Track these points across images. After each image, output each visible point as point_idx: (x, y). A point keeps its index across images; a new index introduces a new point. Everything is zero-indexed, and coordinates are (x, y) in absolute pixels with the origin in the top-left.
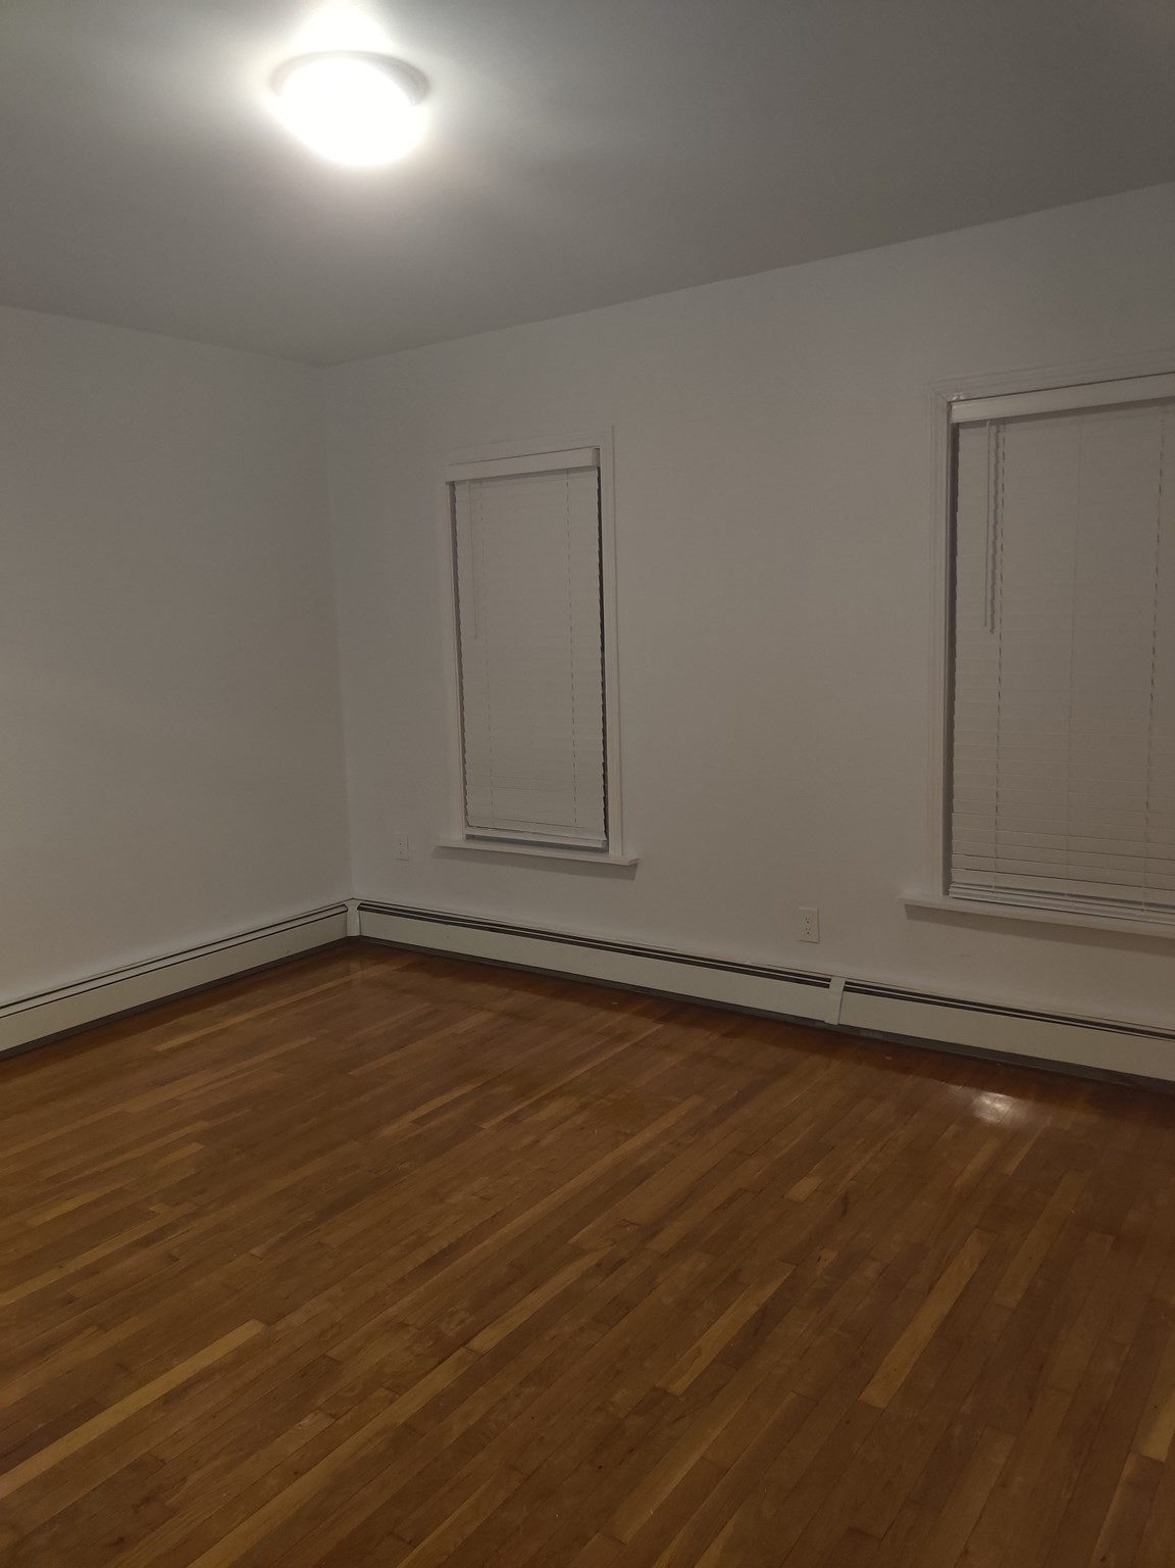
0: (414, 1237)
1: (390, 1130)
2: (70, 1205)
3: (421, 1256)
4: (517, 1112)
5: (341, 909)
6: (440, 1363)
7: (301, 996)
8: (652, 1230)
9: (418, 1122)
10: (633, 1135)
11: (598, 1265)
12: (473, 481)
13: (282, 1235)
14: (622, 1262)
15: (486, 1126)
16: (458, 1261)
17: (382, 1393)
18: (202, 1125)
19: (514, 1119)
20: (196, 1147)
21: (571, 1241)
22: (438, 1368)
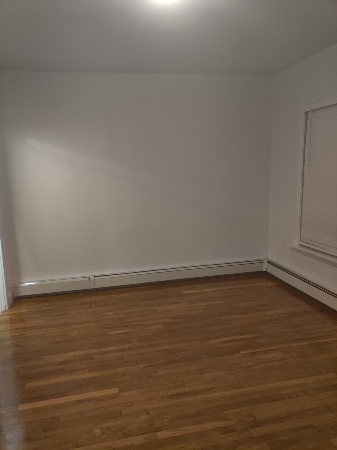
0: (181, 383)
1: (212, 342)
2: (119, 332)
3: (177, 391)
4: (258, 351)
5: (261, 261)
6: (144, 434)
7: (233, 287)
8: (258, 424)
9: (224, 342)
10: (290, 379)
11: (225, 427)
12: (313, 110)
13: (151, 364)
14: (234, 431)
15: (242, 352)
16: (184, 399)
17: (120, 434)
18: (169, 320)
19: (254, 354)
20: (161, 326)
21: (225, 412)
22: (141, 435)
